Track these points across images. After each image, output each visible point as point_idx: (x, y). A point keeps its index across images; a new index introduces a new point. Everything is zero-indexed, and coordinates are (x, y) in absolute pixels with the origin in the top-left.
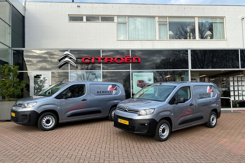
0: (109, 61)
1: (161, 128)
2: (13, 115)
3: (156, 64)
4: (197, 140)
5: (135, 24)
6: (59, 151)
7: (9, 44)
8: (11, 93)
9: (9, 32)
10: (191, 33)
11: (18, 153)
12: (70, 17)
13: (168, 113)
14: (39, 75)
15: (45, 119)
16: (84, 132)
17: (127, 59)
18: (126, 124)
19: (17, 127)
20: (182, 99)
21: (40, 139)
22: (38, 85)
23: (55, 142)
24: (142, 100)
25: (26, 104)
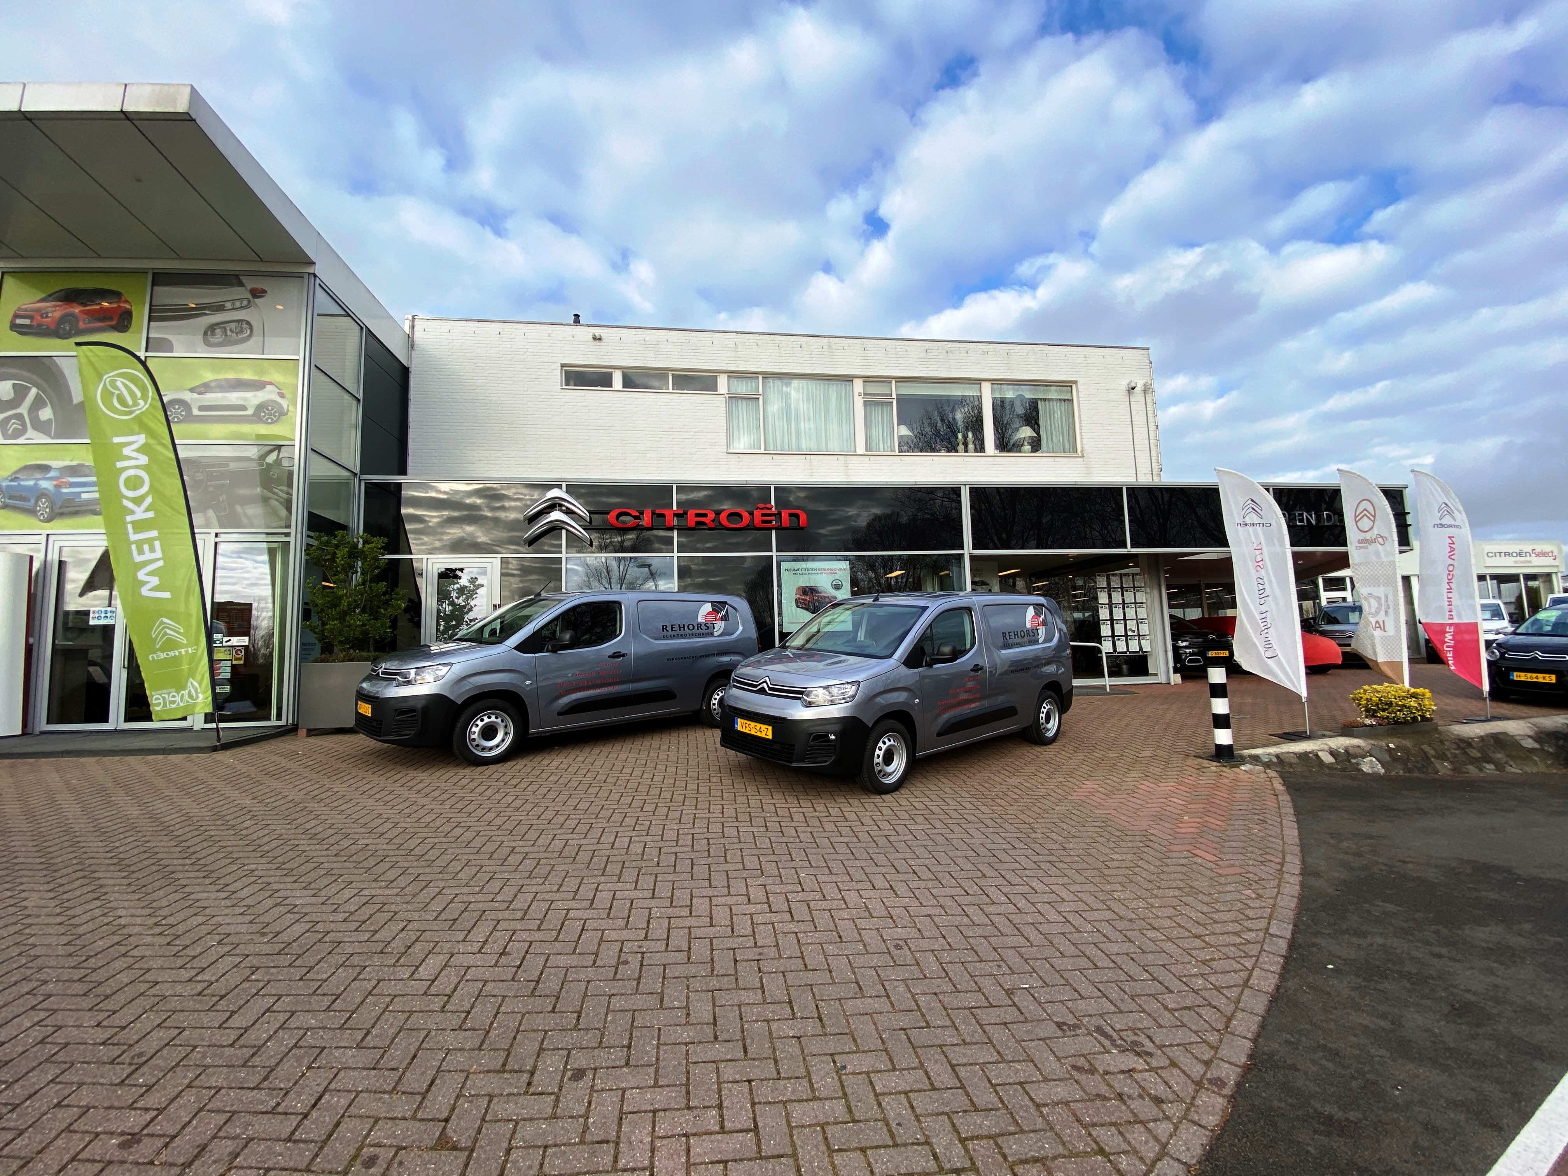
0: (703, 523)
1: (880, 749)
2: (366, 709)
3: (855, 531)
4: (998, 786)
5: (788, 395)
6: (532, 835)
7: (352, 460)
8: (357, 634)
9: (353, 421)
10: (970, 434)
11: (385, 847)
12: (566, 372)
13: (901, 697)
14: (456, 569)
15: (480, 724)
16: (618, 768)
17: (763, 515)
18: (763, 735)
19: (378, 755)
20: (947, 649)
21: (461, 794)
22: (452, 603)
23: (518, 803)
24: (813, 656)
25: (413, 672)
